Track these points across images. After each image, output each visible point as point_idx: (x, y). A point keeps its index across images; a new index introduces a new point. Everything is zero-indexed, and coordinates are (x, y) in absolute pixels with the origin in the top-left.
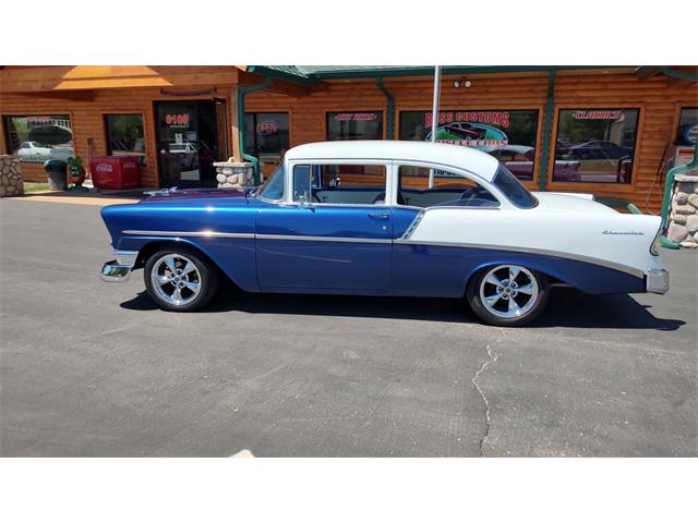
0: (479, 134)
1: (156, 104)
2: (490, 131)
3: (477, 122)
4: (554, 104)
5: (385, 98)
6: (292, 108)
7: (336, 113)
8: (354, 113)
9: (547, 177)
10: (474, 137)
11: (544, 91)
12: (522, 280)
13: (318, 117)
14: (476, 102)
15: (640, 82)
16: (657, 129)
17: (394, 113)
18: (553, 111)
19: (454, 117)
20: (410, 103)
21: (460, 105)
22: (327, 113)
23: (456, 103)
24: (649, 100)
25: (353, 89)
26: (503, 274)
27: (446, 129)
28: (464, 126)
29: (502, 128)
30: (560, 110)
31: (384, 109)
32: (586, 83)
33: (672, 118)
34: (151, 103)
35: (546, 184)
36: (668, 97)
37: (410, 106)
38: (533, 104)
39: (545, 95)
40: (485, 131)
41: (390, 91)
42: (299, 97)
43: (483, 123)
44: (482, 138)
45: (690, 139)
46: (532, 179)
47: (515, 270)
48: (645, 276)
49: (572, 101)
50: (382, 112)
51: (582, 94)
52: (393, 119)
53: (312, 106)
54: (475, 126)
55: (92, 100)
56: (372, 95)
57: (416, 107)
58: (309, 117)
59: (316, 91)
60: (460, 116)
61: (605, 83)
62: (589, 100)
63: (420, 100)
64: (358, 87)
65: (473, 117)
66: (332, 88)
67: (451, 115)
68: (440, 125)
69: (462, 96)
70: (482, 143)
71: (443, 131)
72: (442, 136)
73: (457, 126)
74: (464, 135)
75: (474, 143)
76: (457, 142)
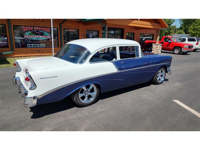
0: (42, 34)
2: (45, 33)
3: (41, 30)
4: (62, 27)
10: (41, 35)
11: (59, 23)
14: (40, 24)
15: (78, 23)
16: (82, 34)
17: (11, 25)
18: (62, 29)
19: (33, 28)
20: (17, 23)
23: (34, 24)
24: (80, 27)
27: (31, 32)
28: (37, 31)
32: (68, 22)
33: (85, 32)
36: (83, 27)
37: (17, 24)
38: (56, 26)
39: (59, 24)
40: (44, 33)
43: (43, 31)
44: (43, 35)
45: (90, 37)
49: (66, 26)
50: (5, 25)
51: (67, 25)
57: (20, 24)
60: (35, 28)
61: (72, 23)
62: (69, 26)
63: (20, 22)
65: (40, 29)
67: (32, 28)
68: (29, 31)
69: (36, 22)
70: (43, 37)
71: (30, 32)
72: (30, 34)
73: (35, 31)
74: (37, 34)
75: (41, 37)
76: (35, 36)
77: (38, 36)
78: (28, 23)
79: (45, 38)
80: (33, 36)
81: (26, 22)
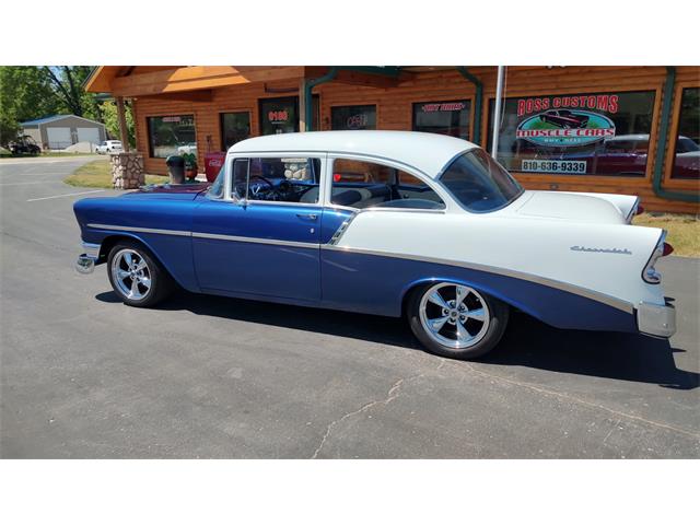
0: (580, 122)
1: (261, 101)
2: (594, 118)
3: (578, 108)
5: (472, 85)
6: (379, 100)
7: (424, 104)
8: (442, 102)
9: (663, 173)
10: (573, 126)
12: (472, 303)
13: (403, 108)
17: (482, 101)
18: (674, 91)
19: (551, 103)
21: (558, 88)
22: (414, 104)
23: (552, 86)
25: (441, 77)
26: (449, 293)
27: (542, 117)
28: (562, 113)
29: (608, 114)
30: (685, 89)
31: (473, 97)
34: (256, 101)
35: (662, 181)
38: (649, 83)
40: (588, 118)
41: (479, 78)
42: (386, 89)
43: (586, 109)
44: (584, 127)
46: (643, 175)
47: (463, 291)
48: (635, 311)
50: (470, 100)
52: (482, 107)
53: (398, 97)
54: (575, 112)
55: (211, 101)
56: (461, 82)
58: (396, 109)
59: (403, 81)
60: (558, 102)
63: (512, 86)
64: (444, 75)
65: (574, 102)
66: (420, 77)
67: (547, 101)
68: (534, 113)
69: (560, 79)
70: (583, 132)
71: (537, 119)
72: (537, 126)
73: (554, 113)
74: (561, 124)
75: (573, 132)
76: (553, 133)
77: (562, 132)
78: (532, 87)
79: (590, 138)
80: (546, 132)
81: (527, 85)
